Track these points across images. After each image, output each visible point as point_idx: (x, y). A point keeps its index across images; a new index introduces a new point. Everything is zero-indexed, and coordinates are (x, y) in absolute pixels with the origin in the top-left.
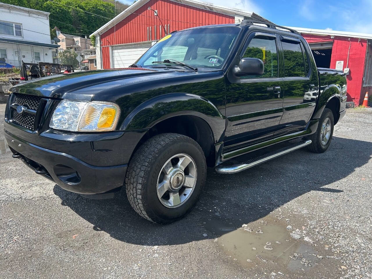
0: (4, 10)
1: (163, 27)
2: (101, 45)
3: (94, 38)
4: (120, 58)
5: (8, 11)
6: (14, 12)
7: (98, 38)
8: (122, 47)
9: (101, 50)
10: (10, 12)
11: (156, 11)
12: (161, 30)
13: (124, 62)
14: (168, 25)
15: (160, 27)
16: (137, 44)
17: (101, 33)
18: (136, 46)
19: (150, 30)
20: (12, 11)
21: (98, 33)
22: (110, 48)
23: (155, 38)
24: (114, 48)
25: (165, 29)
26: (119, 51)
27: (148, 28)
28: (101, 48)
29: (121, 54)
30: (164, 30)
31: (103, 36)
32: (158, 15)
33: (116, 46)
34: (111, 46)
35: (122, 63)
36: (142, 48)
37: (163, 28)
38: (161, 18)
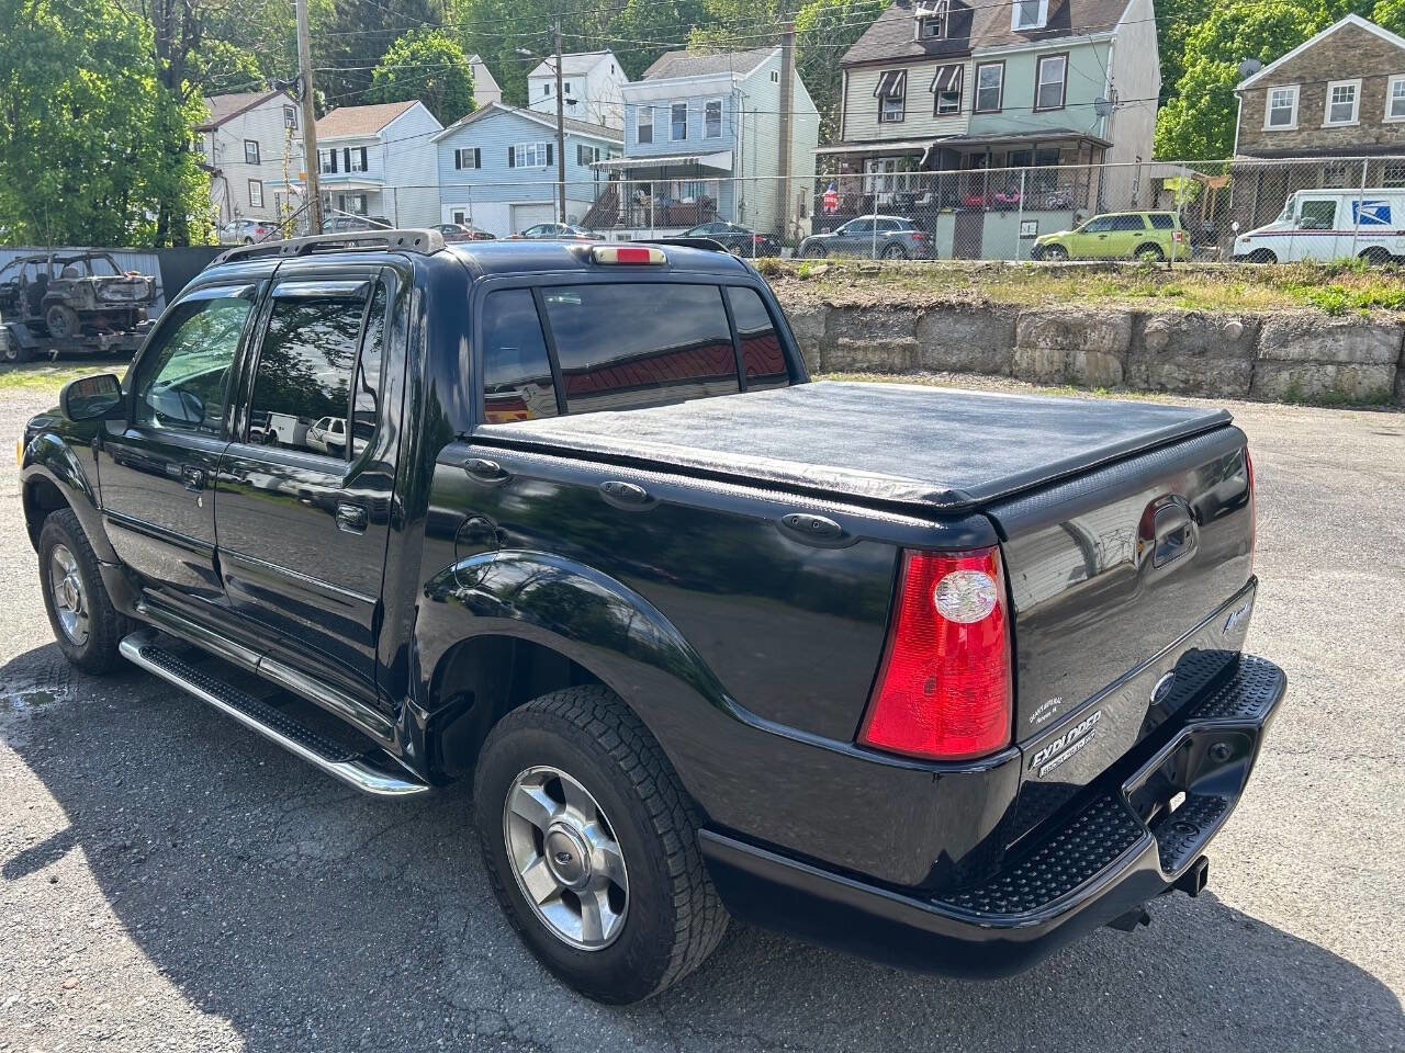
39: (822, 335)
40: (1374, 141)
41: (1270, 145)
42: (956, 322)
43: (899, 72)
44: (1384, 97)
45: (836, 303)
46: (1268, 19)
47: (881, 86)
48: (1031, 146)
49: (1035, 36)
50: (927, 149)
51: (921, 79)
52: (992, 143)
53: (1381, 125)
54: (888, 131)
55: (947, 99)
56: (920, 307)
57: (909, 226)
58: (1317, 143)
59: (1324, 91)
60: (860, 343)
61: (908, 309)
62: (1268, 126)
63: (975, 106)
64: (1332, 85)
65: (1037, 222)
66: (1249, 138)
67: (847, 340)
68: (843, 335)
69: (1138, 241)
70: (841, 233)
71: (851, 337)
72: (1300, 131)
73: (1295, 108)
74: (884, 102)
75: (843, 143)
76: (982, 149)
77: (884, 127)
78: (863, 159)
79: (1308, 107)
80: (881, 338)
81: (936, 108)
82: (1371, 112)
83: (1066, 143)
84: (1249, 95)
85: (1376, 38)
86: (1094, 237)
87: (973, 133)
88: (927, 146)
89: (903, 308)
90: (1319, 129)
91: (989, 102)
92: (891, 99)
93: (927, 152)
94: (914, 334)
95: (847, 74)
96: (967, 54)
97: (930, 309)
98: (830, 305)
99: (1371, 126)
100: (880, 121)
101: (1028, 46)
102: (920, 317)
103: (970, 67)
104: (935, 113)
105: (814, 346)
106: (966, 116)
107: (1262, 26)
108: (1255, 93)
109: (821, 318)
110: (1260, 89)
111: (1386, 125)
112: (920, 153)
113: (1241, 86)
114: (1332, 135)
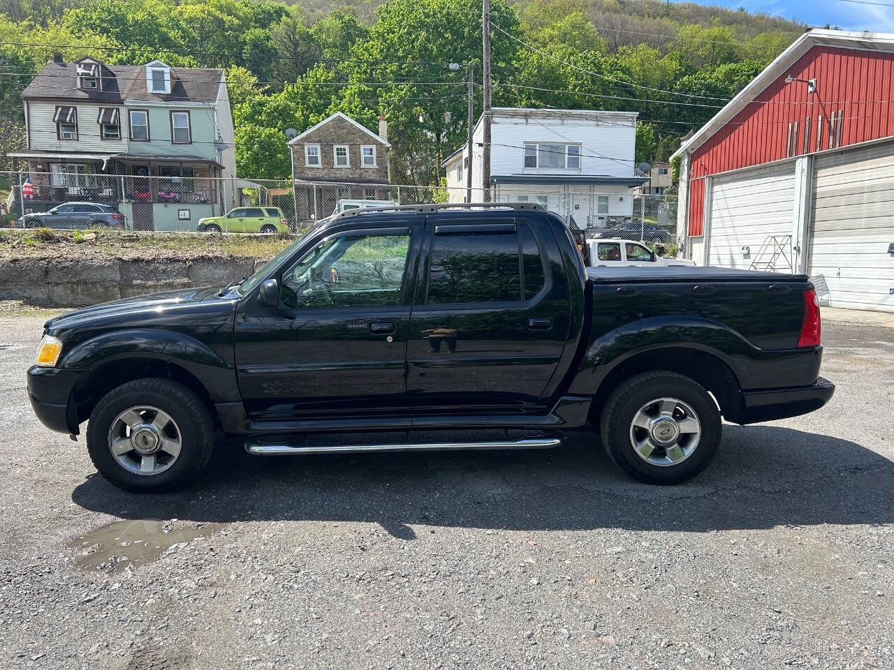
0: (552, 121)
1: (827, 118)
2: (689, 177)
3: (678, 160)
4: (726, 203)
5: (560, 122)
6: (570, 122)
7: (685, 161)
8: (731, 176)
9: (688, 188)
10: (562, 124)
11: (813, 81)
12: (820, 127)
13: (733, 212)
14: (840, 111)
15: (820, 118)
16: (765, 167)
17: (692, 149)
18: (762, 171)
19: (795, 131)
20: (565, 122)
21: (686, 150)
22: (707, 181)
23: (806, 149)
24: (716, 180)
25: (829, 123)
26: (725, 186)
27: (790, 125)
28: (688, 182)
29: (728, 194)
30: (828, 125)
31: (694, 156)
32: (818, 90)
33: (718, 177)
34: (709, 177)
35: (728, 215)
36: (775, 176)
37: (826, 121)
38: (822, 97)
39: (119, 279)
40: (358, 176)
41: (310, 174)
42: (215, 268)
43: (69, 108)
44: (360, 155)
45: (125, 258)
46: (278, 106)
47: (57, 115)
48: (179, 165)
49: (167, 98)
50: (105, 160)
51: (89, 115)
52: (152, 160)
53: (361, 169)
54: (66, 146)
55: (110, 130)
56: (187, 259)
57: (109, 210)
58: (332, 175)
59: (332, 149)
60: (150, 283)
61: (179, 261)
62: (307, 165)
63: (130, 136)
64: (335, 147)
65: (189, 210)
66: (299, 170)
67: (139, 281)
68: (135, 278)
69: (262, 223)
70: (54, 213)
71: (141, 279)
72: (324, 169)
73: (319, 156)
74: (60, 126)
75: (29, 151)
76: (145, 164)
77: (63, 143)
78: (48, 163)
79: (326, 156)
80: (164, 279)
81: (102, 133)
82: (355, 162)
83: (195, 164)
84: (296, 147)
85: (352, 125)
86: (236, 220)
87: (132, 152)
88: (105, 158)
89: (176, 260)
90: (332, 168)
91: (140, 134)
92: (66, 126)
93: (105, 162)
94: (188, 276)
95: (27, 104)
96: (121, 102)
97: (195, 260)
98: (120, 259)
99: (356, 169)
100: (59, 139)
101: (163, 104)
102: (190, 266)
103: (123, 111)
104: (102, 137)
105: (115, 286)
106: (125, 141)
107: (276, 109)
108: (299, 147)
109: (117, 268)
110: (300, 144)
111: (363, 169)
112: (101, 162)
113: (291, 142)
114: (338, 172)
